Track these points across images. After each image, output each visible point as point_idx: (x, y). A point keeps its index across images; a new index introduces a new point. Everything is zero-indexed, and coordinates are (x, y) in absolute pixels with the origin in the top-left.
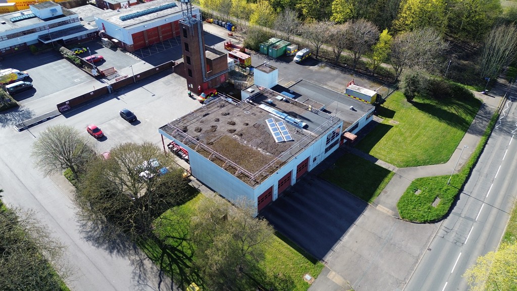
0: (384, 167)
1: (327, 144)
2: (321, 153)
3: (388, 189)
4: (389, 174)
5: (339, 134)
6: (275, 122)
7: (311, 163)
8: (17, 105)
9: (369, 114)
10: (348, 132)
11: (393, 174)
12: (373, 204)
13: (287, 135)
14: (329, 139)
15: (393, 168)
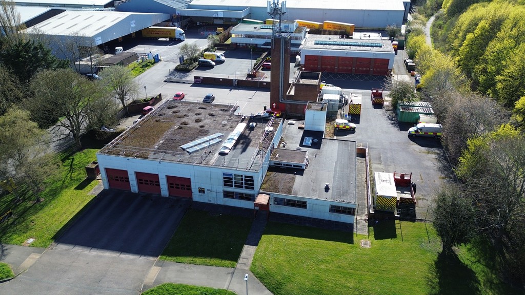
0: (243, 254)
1: (225, 185)
2: (214, 189)
3: (195, 268)
4: (228, 262)
5: (253, 188)
6: (218, 137)
7: (193, 190)
8: (189, 71)
9: (339, 207)
10: (269, 196)
11: (229, 265)
12: (158, 261)
13: (197, 148)
14: (227, 181)
15: (245, 264)
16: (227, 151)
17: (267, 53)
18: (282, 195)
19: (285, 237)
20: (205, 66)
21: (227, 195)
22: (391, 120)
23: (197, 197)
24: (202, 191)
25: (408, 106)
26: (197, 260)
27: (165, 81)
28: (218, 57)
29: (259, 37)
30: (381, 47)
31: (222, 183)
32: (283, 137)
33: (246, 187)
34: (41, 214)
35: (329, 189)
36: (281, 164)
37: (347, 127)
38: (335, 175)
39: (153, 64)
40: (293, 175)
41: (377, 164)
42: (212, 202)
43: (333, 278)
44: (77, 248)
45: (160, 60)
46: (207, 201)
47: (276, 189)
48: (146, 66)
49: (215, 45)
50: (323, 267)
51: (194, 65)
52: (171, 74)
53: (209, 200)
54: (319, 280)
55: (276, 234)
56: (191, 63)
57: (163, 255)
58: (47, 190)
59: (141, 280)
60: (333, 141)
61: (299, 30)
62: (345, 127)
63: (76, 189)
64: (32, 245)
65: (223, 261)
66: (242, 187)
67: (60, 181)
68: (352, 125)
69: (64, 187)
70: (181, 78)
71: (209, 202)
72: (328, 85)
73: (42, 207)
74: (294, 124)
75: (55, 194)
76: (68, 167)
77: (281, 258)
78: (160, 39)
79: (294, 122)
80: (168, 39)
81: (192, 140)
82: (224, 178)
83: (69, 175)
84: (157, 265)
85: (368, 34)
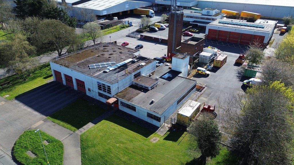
0: (85, 126)
1: (99, 89)
2: (94, 90)
3: (57, 127)
4: (73, 128)
5: (111, 94)
6: (112, 64)
7: (86, 89)
8: (142, 32)
9: (152, 115)
10: (117, 99)
11: (73, 130)
12: (46, 119)
13: (95, 67)
14: (100, 87)
15: (81, 131)
16: (108, 71)
17: (191, 26)
18: (124, 101)
19: (113, 124)
20: (153, 30)
21: (100, 95)
22: (239, 74)
23: (88, 93)
24: (89, 90)
25: (255, 66)
26: (62, 123)
27: (126, 36)
28: (162, 26)
29: (191, 17)
30: (263, 28)
31: (97, 87)
32: (156, 71)
33: (108, 92)
34: (21, 86)
35: (153, 103)
36: (138, 85)
37: (203, 73)
38: (164, 96)
39: (127, 27)
40: (140, 92)
41: (204, 97)
42: (94, 98)
43: (117, 153)
44: (21, 104)
45: (132, 26)
46: (92, 96)
47: (124, 97)
48: (124, 27)
49: (166, 20)
50: (117, 145)
51: (147, 29)
52: (133, 33)
53: (93, 96)
54: (109, 151)
55: (110, 121)
56: (146, 28)
57: (50, 116)
58: (33, 76)
59: (31, 125)
60: (183, 78)
61: (217, 15)
62: (202, 73)
63: (44, 78)
64: (6, 98)
65: (72, 127)
66: (106, 92)
67: (41, 73)
68: (208, 72)
69: (40, 76)
70: (136, 35)
71: (93, 97)
72: (213, 48)
73: (25, 82)
74: (168, 66)
75: (34, 78)
76: (49, 68)
77: (101, 134)
78: (142, 16)
79: (169, 64)
80: (145, 16)
81: (97, 63)
82: (98, 85)
83: (46, 72)
84: (43, 121)
85: (267, 21)
